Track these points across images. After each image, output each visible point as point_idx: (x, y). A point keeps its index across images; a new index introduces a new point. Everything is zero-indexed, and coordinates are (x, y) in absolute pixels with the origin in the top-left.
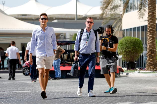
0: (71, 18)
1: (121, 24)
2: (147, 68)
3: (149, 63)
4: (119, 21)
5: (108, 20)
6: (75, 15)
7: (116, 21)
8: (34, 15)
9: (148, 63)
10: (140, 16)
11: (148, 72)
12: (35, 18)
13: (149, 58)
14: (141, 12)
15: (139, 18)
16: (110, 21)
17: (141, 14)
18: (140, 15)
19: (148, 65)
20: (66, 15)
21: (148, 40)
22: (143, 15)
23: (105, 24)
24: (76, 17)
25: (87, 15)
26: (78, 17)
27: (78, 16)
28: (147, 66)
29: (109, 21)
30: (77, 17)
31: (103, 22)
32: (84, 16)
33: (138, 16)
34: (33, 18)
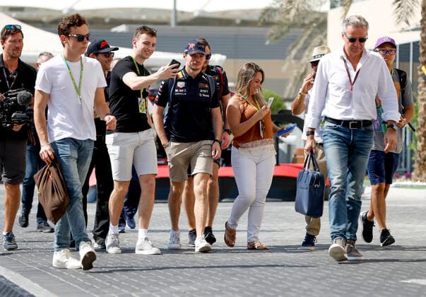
0: (159, 20)
1: (325, 41)
2: (418, 172)
3: (423, 157)
4: (318, 30)
5: (285, 28)
6: (169, 11)
7: (309, 32)
8: (48, 10)
9: (420, 156)
10: (399, 18)
11: (419, 183)
12: (51, 19)
13: (422, 143)
14: (402, 5)
15: (398, 23)
16: (291, 30)
17: (403, 9)
18: (399, 13)
19: (420, 164)
20: (143, 10)
21: (421, 90)
22: (407, 13)
23: (276, 38)
24: (172, 16)
25: (204, 12)
26: (181, 18)
27: (179, 15)
28: (416, 165)
29: (288, 31)
30: (176, 17)
31: (272, 35)
32: (196, 14)
33: (395, 17)
34: (44, 19)
